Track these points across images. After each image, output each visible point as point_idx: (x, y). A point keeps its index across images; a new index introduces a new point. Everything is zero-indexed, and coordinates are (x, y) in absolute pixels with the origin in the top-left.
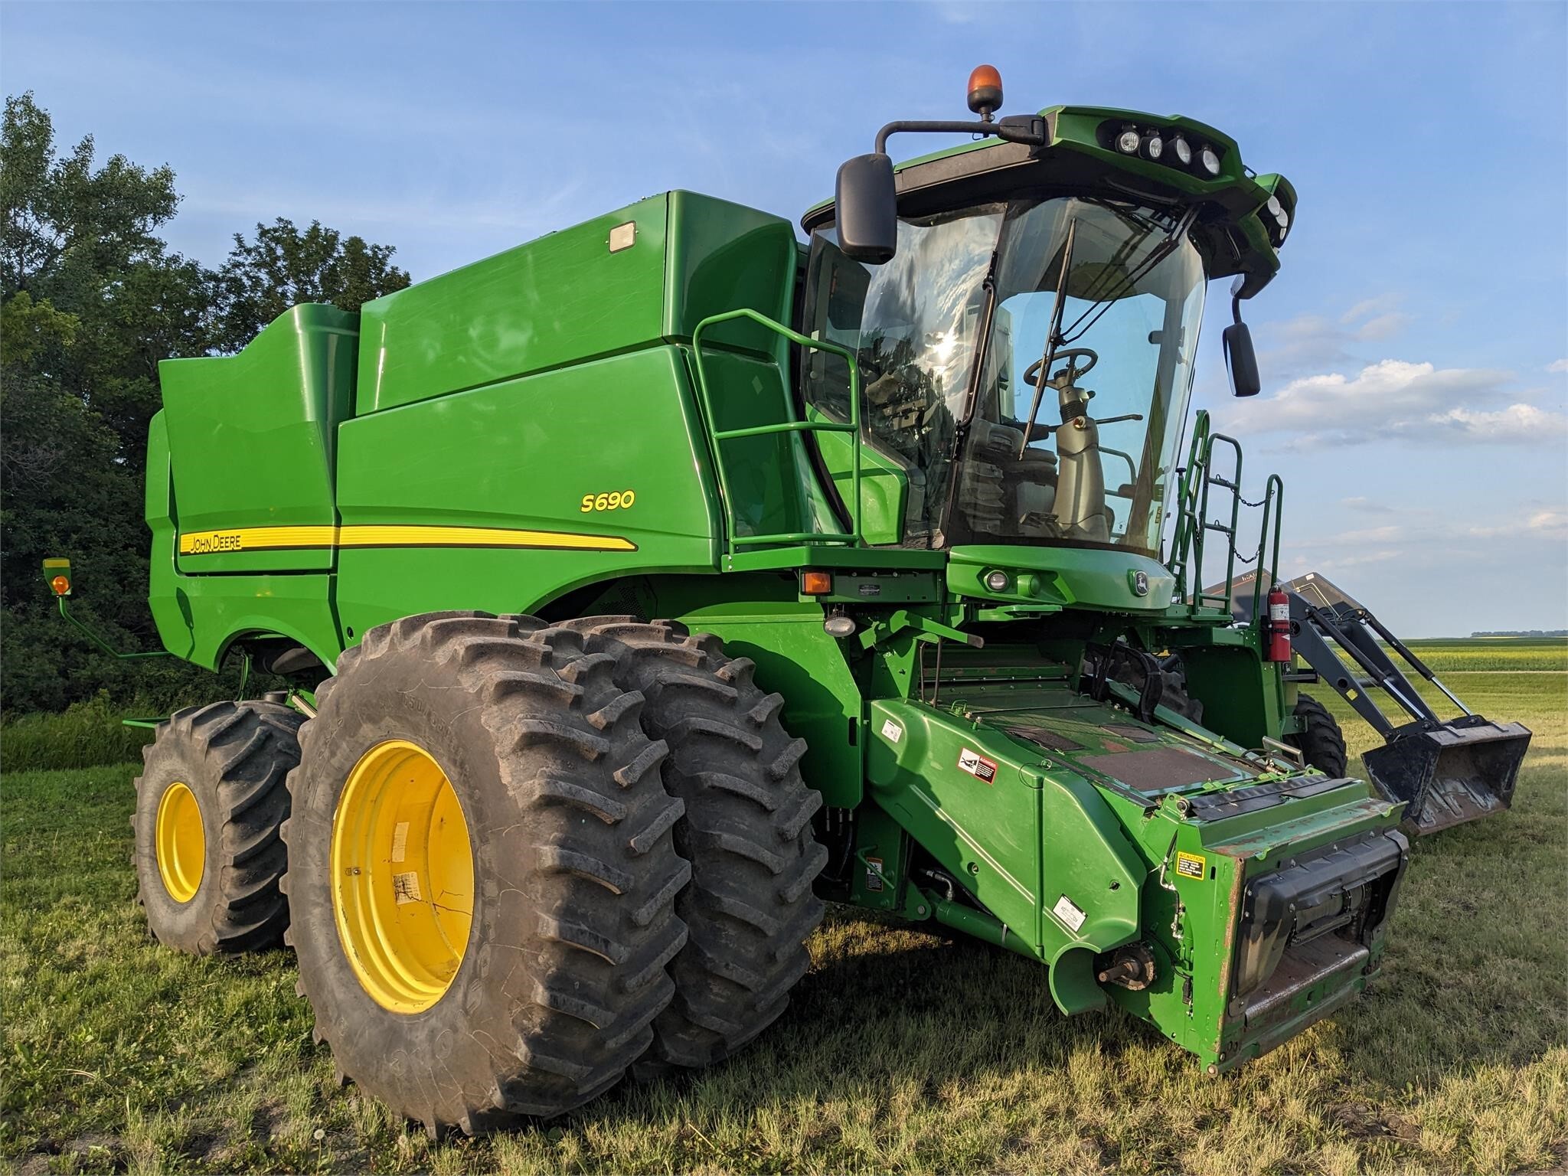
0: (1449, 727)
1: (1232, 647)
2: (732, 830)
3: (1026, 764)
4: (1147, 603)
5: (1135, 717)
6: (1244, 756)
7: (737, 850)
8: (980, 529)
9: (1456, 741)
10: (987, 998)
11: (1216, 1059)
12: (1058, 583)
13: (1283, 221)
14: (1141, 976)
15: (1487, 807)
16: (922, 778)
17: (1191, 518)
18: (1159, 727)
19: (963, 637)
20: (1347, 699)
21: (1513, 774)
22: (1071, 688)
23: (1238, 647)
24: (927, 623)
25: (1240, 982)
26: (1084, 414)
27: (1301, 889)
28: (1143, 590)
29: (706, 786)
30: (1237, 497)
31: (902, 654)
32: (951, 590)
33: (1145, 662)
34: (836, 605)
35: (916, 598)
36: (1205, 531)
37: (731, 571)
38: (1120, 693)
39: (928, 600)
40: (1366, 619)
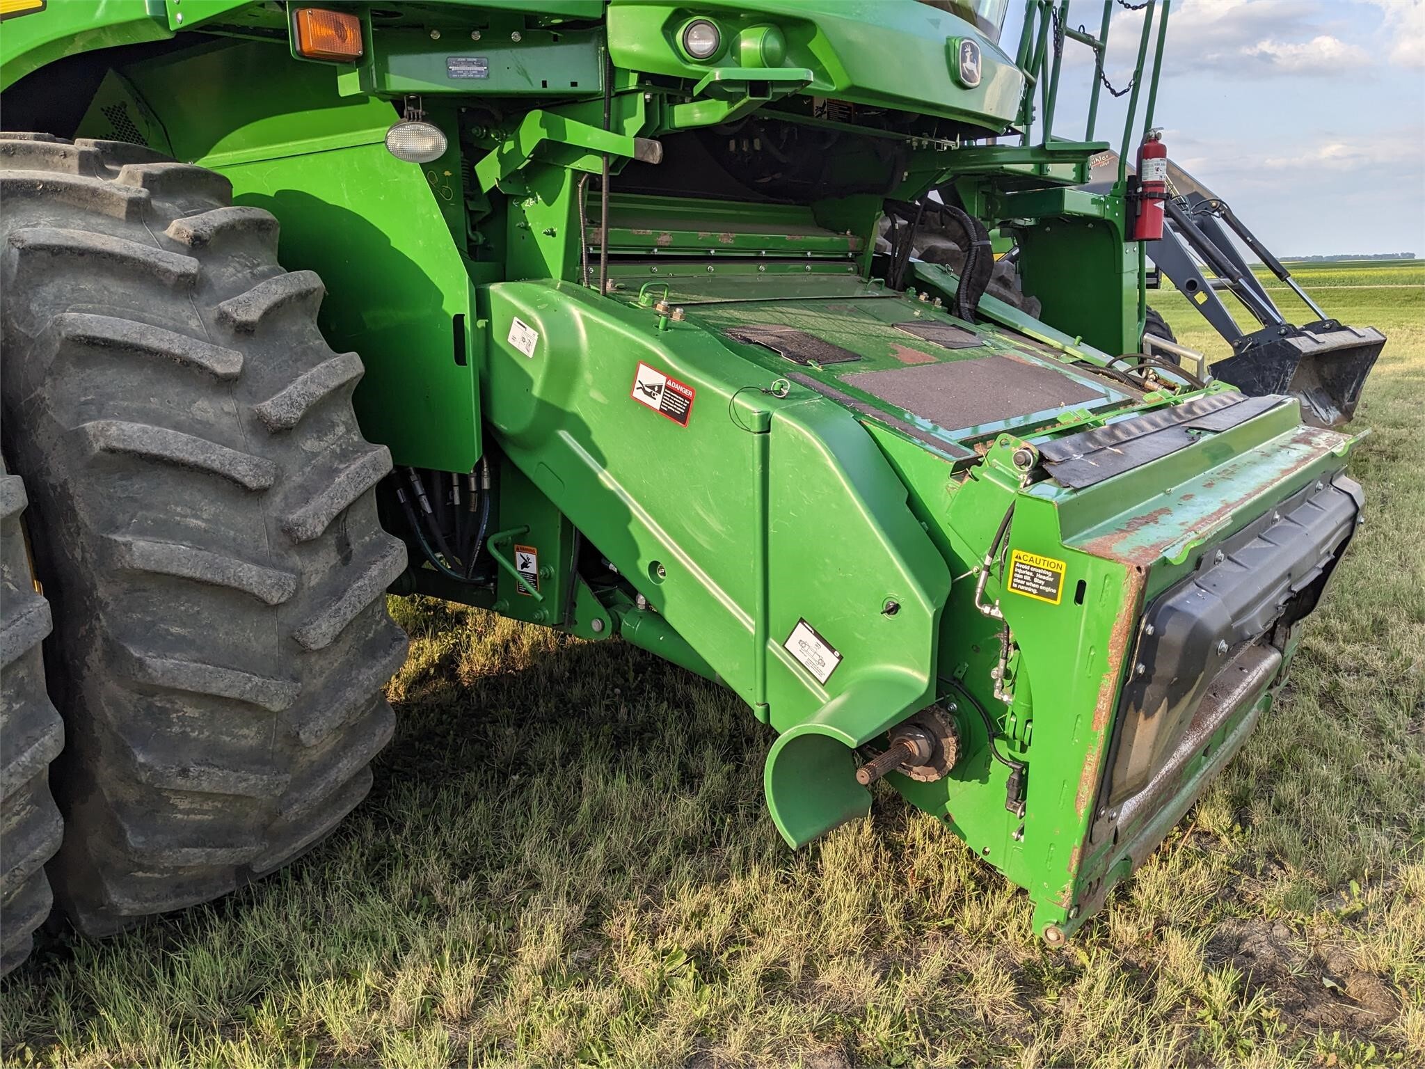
0: (1308, 332)
1: (1086, 218)
2: (165, 530)
3: (744, 389)
5: (949, 312)
6: (1110, 366)
7: (173, 569)
9: (1316, 348)
10: (727, 717)
11: (1062, 919)
12: (814, 46)
14: (935, 758)
15: (1329, 421)
16: (576, 417)
18: (984, 326)
20: (1195, 303)
21: (1359, 385)
22: (859, 272)
23: (1096, 220)
24: (577, 132)
25: (1116, 783)
27: (1235, 608)
28: (972, 76)
29: (97, 446)
31: (549, 201)
32: (618, 63)
33: (969, 225)
34: (409, 100)
35: (559, 84)
36: (1067, 38)
37: (183, 25)
38: (930, 277)
39: (581, 88)
40: (1219, 211)
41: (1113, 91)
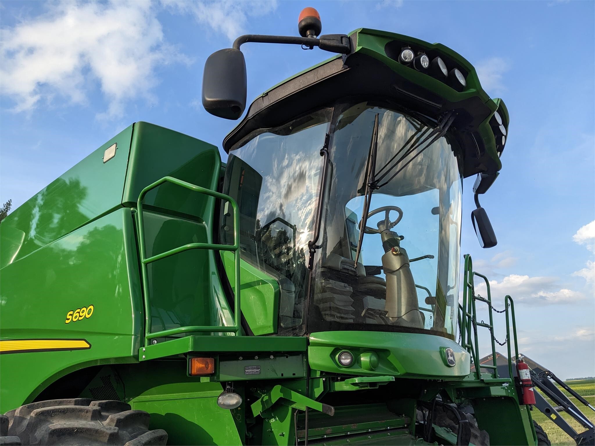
1: (501, 397)
4: (455, 372)
8: (329, 319)
12: (390, 358)
13: (503, 131)
17: (469, 317)
19: (318, 406)
20: (551, 419)
22: (410, 433)
23: (504, 397)
24: (295, 396)
26: (398, 246)
28: (452, 362)
30: (490, 307)
31: (282, 420)
32: (312, 367)
33: (457, 413)
34: (228, 383)
35: (288, 374)
36: (477, 326)
37: (144, 360)
38: (442, 435)
39: (296, 376)
40: (550, 376)
41: (500, 344)
